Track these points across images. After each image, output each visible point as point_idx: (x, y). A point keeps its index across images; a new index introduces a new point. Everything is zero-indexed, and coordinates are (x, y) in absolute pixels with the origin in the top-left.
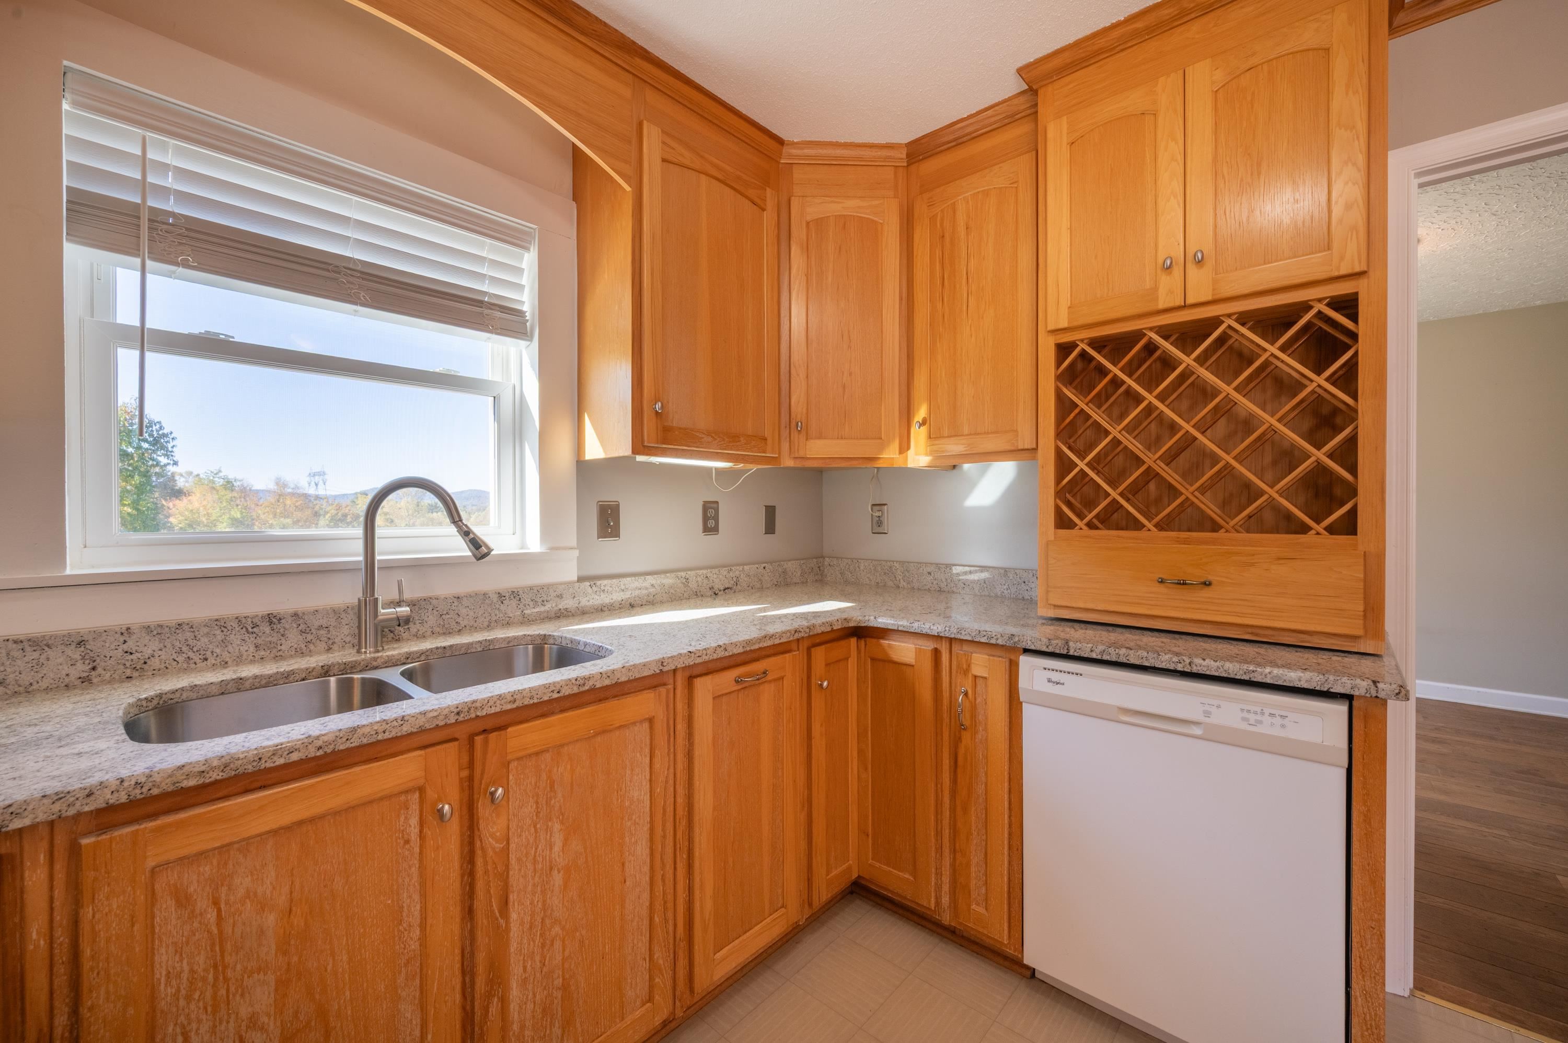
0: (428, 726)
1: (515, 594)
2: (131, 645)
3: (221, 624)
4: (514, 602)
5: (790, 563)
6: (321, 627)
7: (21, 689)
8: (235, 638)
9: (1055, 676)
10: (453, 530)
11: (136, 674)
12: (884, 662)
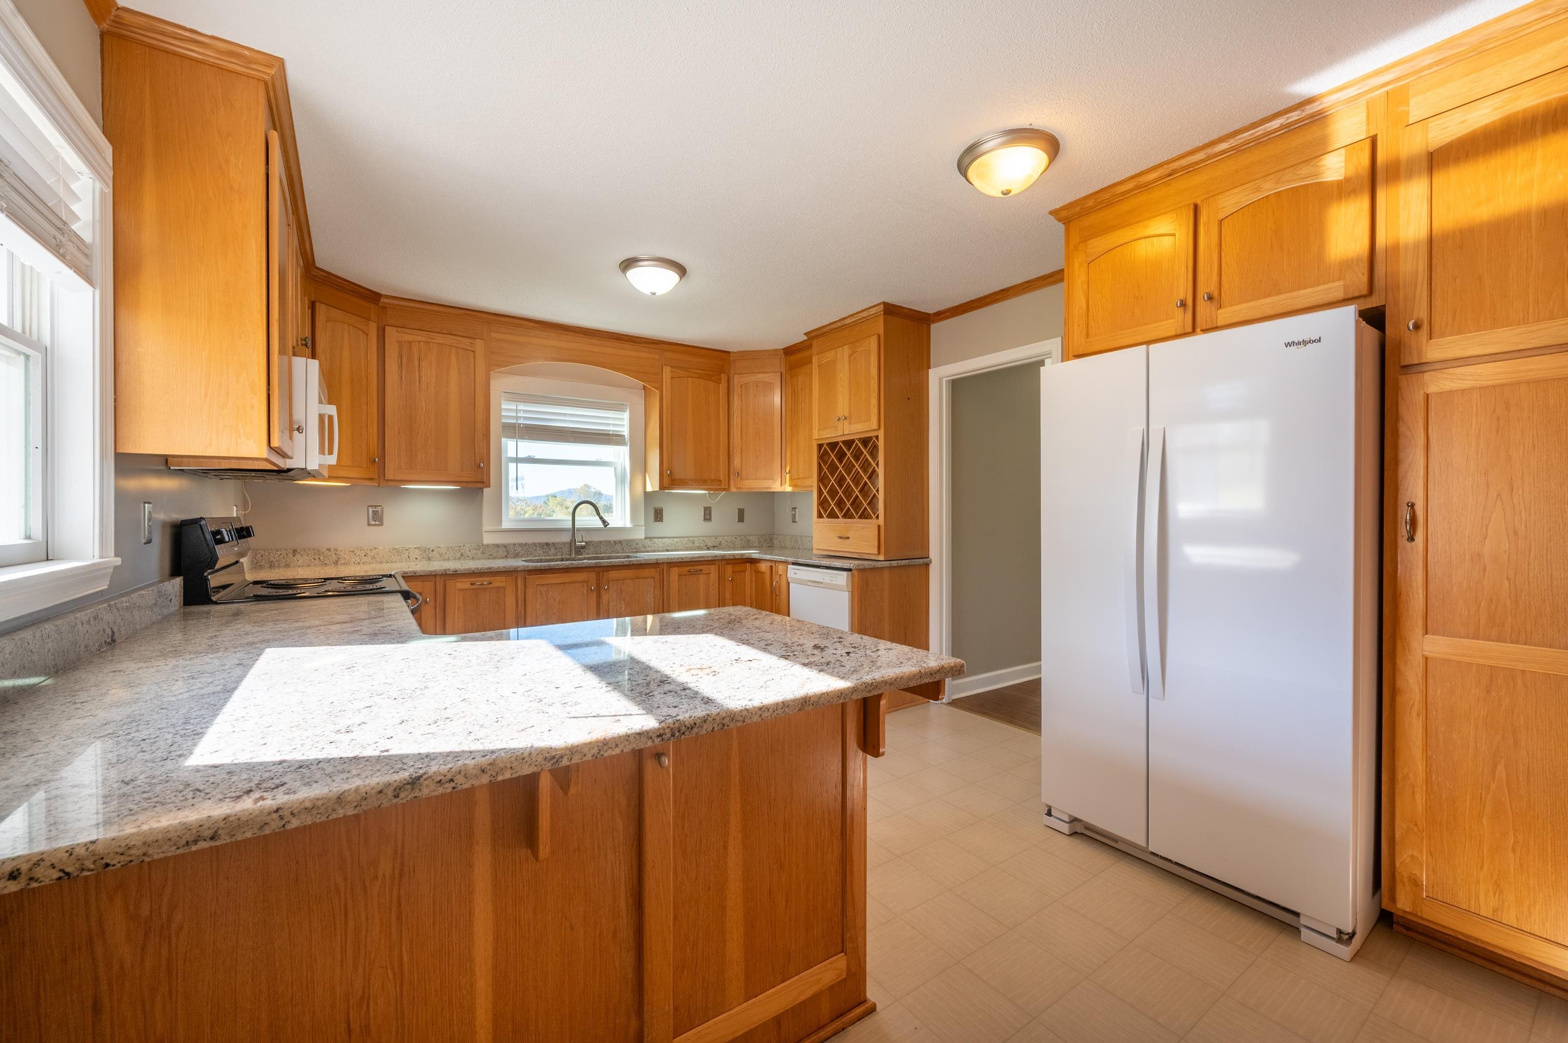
1: (620, 542)
2: (515, 548)
3: (534, 544)
4: (620, 545)
5: (751, 537)
6: (560, 548)
7: (494, 557)
8: (538, 549)
9: (796, 571)
10: (597, 518)
11: (516, 556)
12: (758, 572)
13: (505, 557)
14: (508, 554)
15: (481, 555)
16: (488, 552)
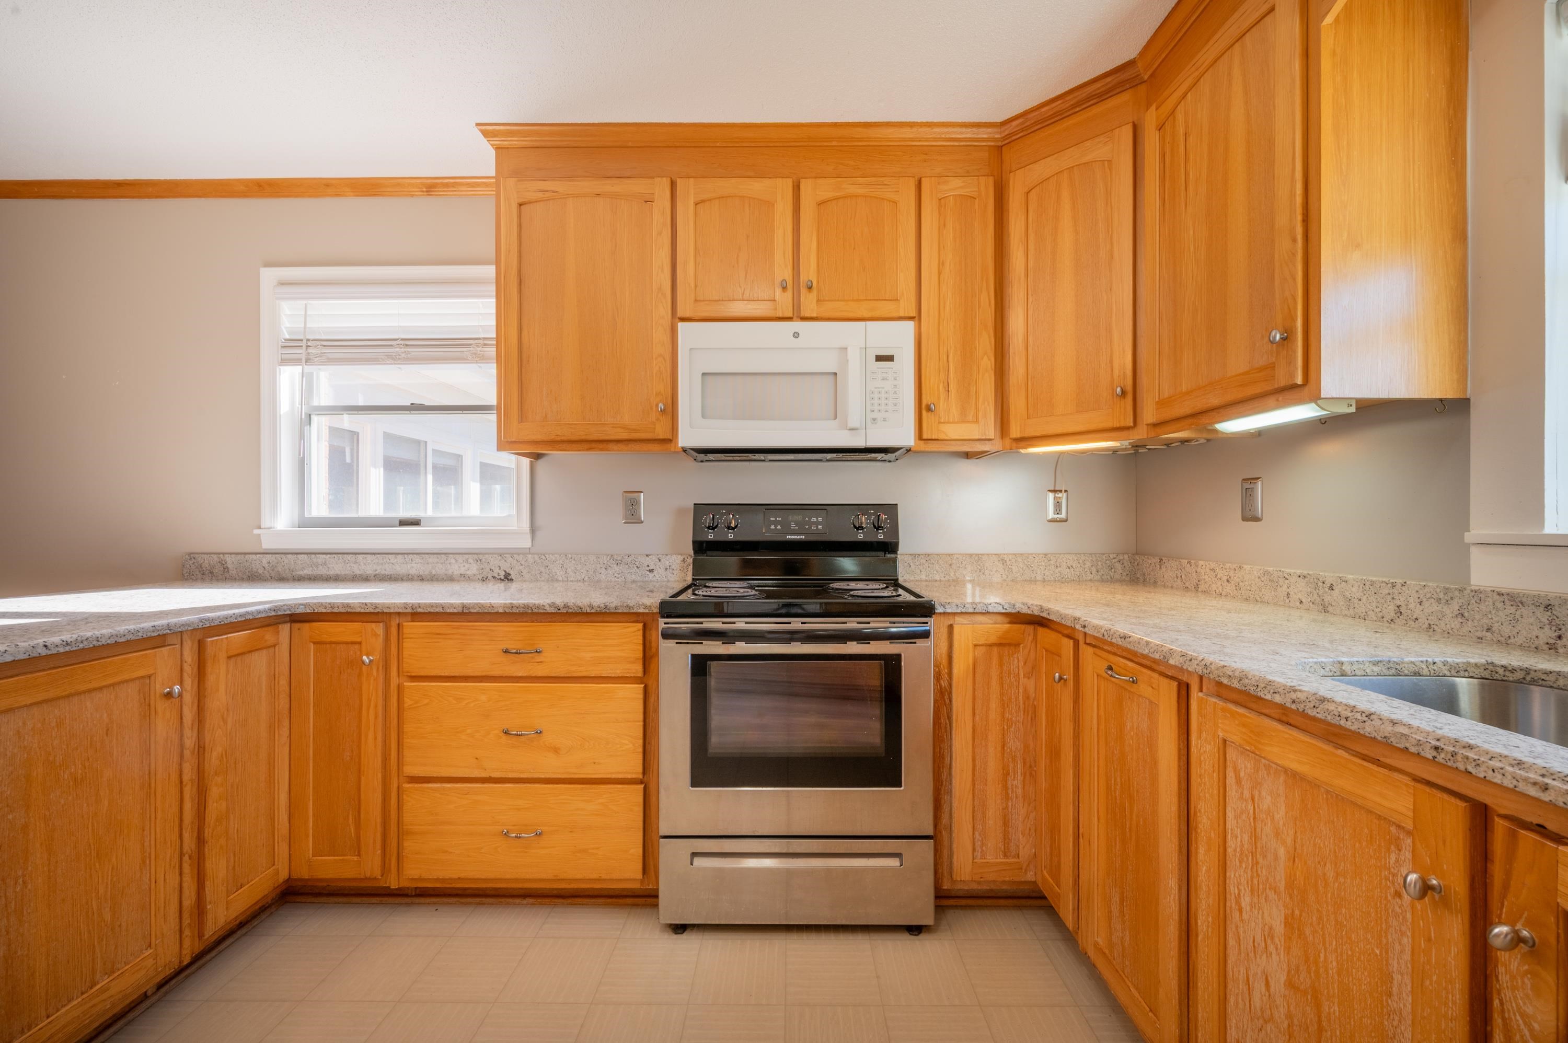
13: (1546, 647)
14: (1560, 637)
15: (1455, 624)
16: (1477, 617)
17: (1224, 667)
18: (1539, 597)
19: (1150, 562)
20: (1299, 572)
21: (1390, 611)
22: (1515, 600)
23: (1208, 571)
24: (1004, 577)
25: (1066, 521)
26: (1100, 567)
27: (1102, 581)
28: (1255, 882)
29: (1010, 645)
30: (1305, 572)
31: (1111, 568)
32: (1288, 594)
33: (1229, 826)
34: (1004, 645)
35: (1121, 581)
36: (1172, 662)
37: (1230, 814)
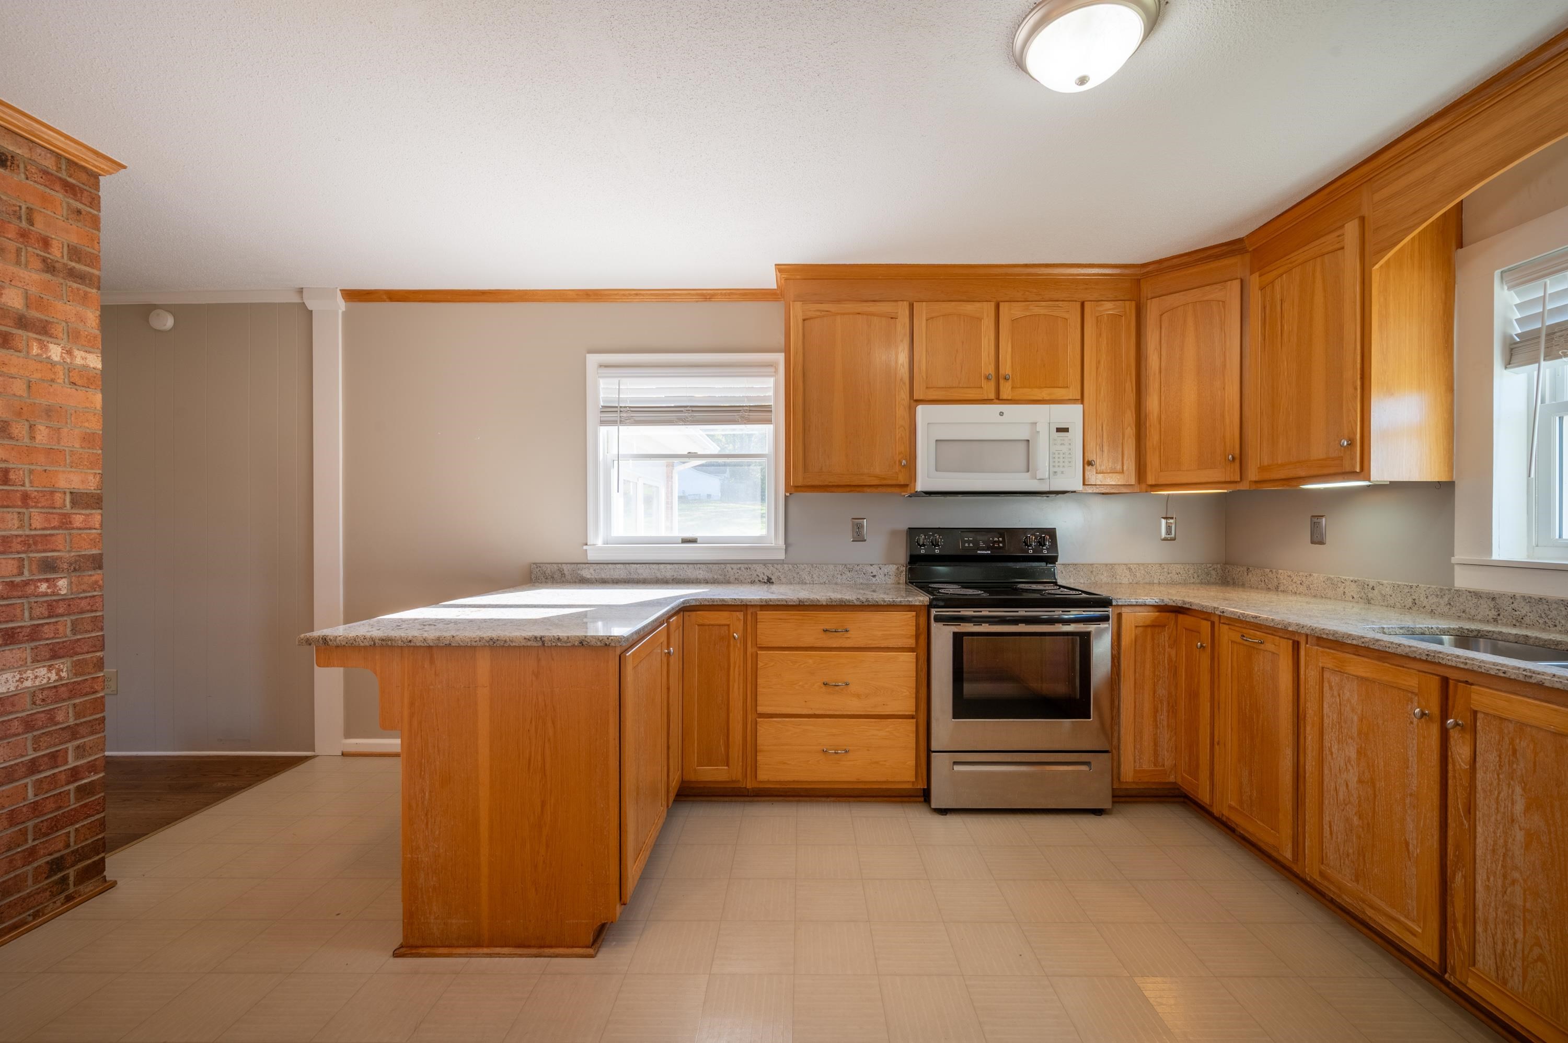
0: (1410, 655)
2: (1515, 605)
7: (1471, 617)
11: (1518, 624)
13: (1492, 620)
14: (1499, 615)
15: (1446, 609)
16: (1458, 605)
17: (1323, 629)
18: (1489, 593)
19: (1238, 570)
20: (1351, 578)
21: (1409, 602)
22: (1477, 595)
23: (1286, 577)
24: (1131, 581)
25: (1174, 539)
26: (1200, 573)
27: (1201, 583)
28: (1340, 737)
29: (1159, 626)
30: (1356, 579)
31: (1208, 574)
32: (1344, 592)
33: (1325, 712)
34: (1155, 626)
35: (1215, 584)
36: (1290, 629)
37: (1326, 706)
